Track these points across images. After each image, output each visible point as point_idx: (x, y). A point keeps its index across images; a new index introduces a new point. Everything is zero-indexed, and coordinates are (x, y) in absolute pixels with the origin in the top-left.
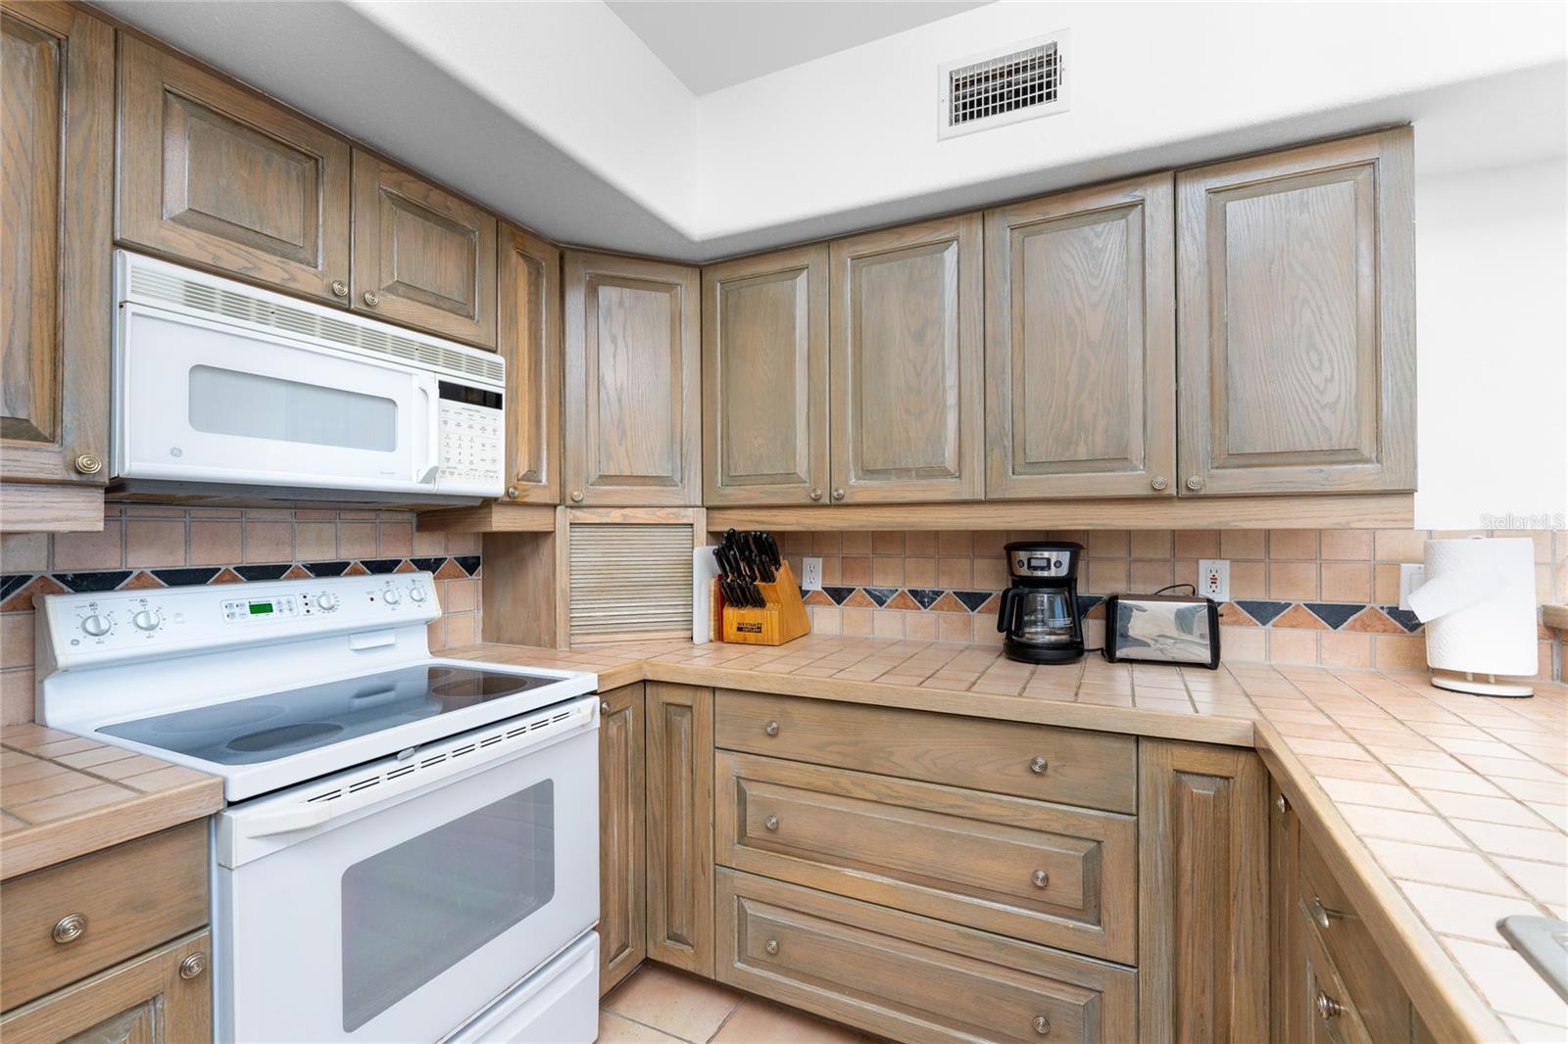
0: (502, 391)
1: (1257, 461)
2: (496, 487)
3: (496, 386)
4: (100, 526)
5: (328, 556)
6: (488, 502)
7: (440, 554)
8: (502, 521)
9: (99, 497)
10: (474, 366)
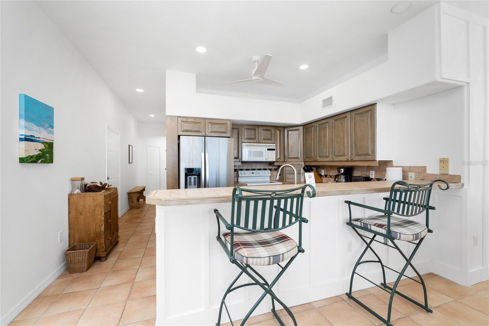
0: (275, 148)
1: (359, 155)
2: (274, 160)
3: (274, 148)
4: (241, 165)
5: (259, 168)
6: (274, 162)
7: (272, 168)
8: (276, 164)
9: (241, 163)
10: (271, 146)
